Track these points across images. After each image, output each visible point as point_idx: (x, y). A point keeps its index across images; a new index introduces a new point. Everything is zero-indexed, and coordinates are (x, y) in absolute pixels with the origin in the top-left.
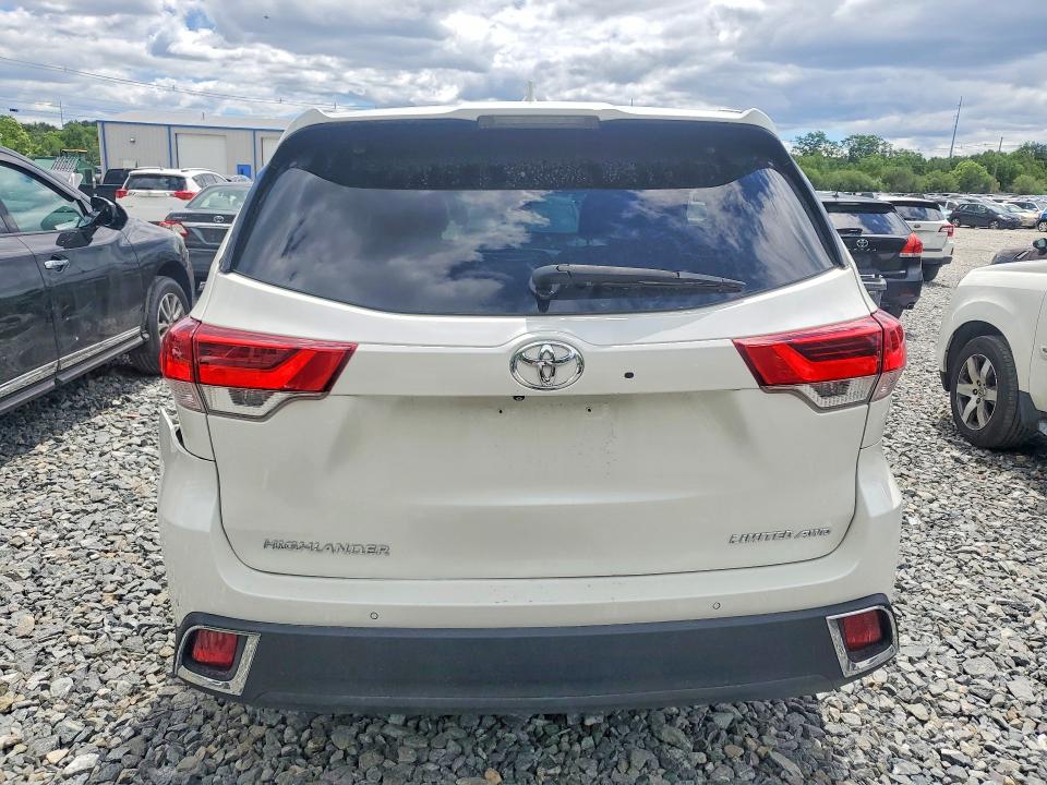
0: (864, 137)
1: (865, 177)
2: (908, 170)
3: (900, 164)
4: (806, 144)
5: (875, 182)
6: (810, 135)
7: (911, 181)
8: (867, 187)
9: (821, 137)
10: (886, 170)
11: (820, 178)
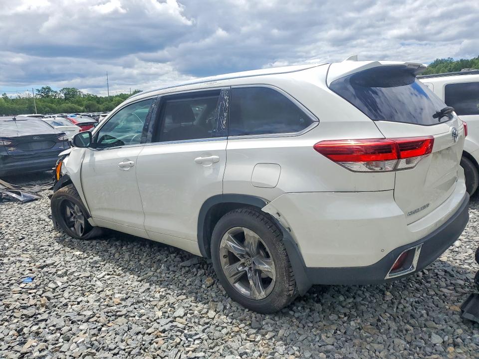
0: (69, 89)
1: (76, 106)
2: (95, 103)
3: (90, 100)
4: (42, 93)
5: (82, 108)
6: (43, 88)
7: (97, 107)
8: (79, 111)
9: (49, 89)
10: (85, 103)
11: (56, 107)
